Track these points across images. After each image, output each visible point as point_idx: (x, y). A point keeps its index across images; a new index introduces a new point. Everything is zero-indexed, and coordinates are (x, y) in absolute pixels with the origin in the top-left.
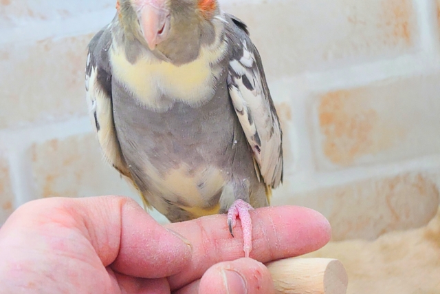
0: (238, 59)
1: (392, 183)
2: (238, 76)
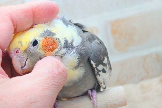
2: (100, 71)
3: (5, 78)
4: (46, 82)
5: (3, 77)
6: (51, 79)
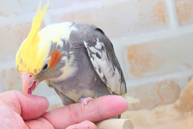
0: (94, 46)
1: (160, 84)
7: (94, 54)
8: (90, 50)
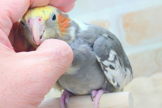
0: (107, 59)
2: (107, 67)
3: (10, 51)
4: (51, 63)
5: (8, 50)
6: (57, 61)
7: (108, 67)
8: (103, 64)
